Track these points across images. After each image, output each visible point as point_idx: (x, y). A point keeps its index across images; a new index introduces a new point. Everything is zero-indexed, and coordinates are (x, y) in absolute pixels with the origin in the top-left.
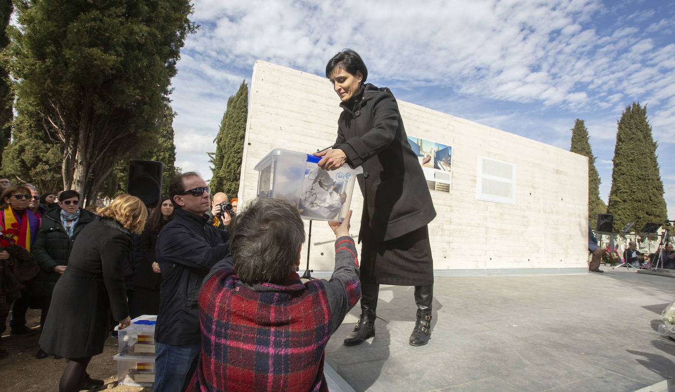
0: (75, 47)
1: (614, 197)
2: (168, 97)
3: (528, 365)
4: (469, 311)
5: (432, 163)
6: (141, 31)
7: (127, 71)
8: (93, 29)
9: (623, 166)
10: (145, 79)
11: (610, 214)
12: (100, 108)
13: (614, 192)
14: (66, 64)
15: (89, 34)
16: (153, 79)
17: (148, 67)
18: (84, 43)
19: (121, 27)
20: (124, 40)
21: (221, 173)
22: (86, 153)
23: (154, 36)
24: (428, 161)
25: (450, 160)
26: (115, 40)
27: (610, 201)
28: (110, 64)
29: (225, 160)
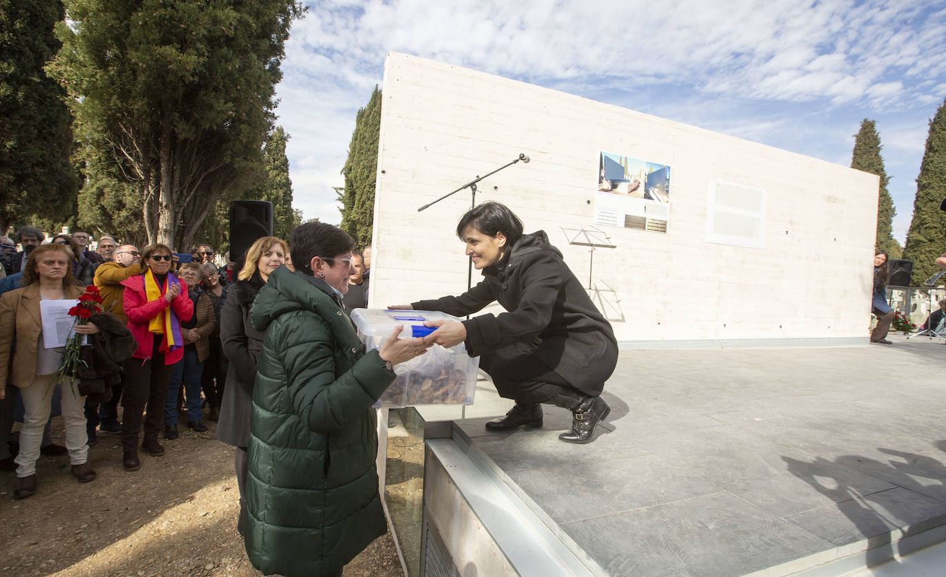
0: (142, 46)
1: (916, 236)
2: (272, 112)
3: (775, 475)
4: (691, 398)
5: (641, 191)
6: (227, 18)
7: (214, 76)
8: (164, 19)
9: (933, 188)
10: (239, 87)
11: (907, 260)
12: (184, 131)
13: (915, 227)
14: (134, 72)
15: (159, 27)
16: (250, 87)
17: (241, 70)
18: (154, 40)
19: (201, 14)
20: (206, 33)
21: (354, 215)
22: (171, 193)
23: (248, 25)
24: (635, 189)
25: (668, 187)
26: (193, 33)
27: (908, 241)
28: (190, 67)
29: (357, 197)
